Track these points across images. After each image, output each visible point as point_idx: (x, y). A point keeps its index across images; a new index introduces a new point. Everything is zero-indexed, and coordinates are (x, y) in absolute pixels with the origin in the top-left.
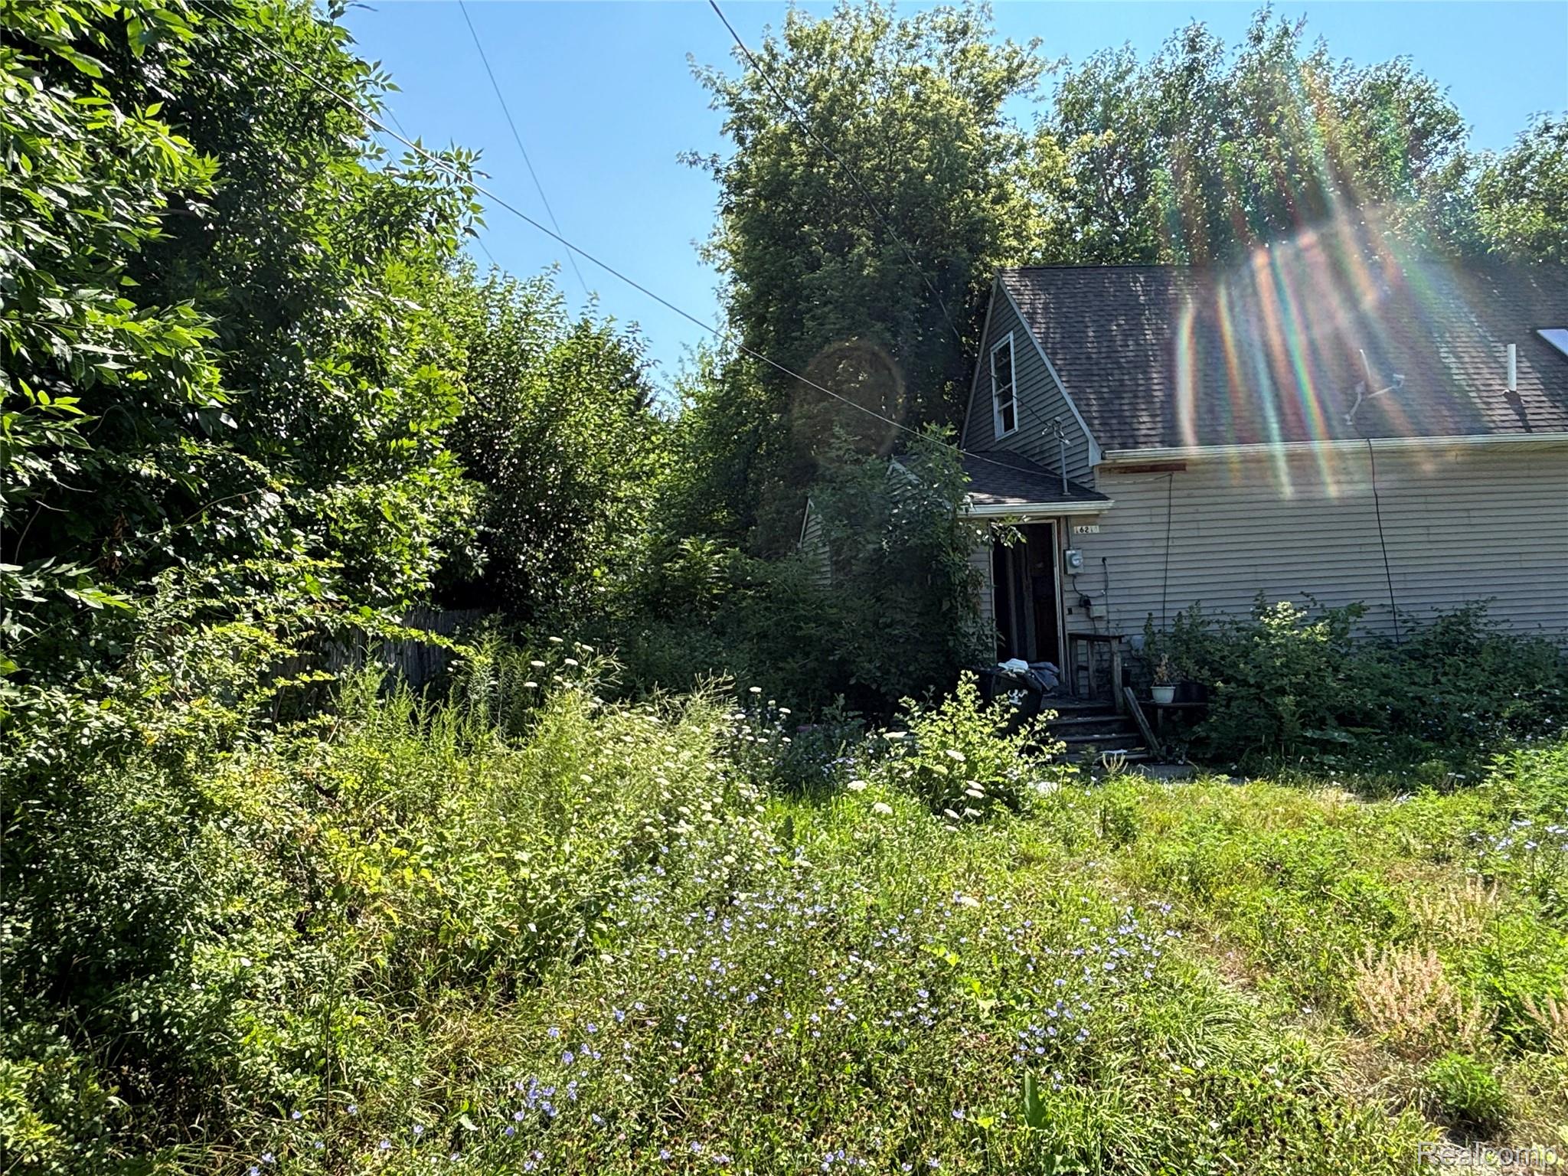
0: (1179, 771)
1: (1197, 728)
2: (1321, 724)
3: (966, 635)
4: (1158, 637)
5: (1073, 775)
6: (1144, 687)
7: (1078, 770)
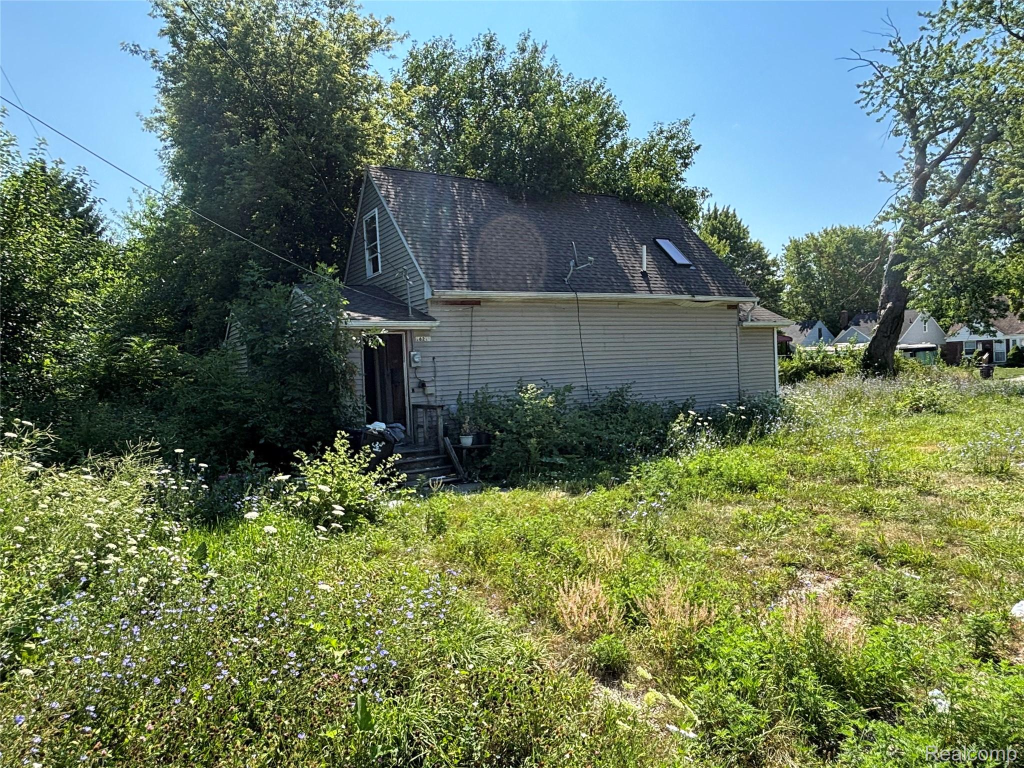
0: (473, 486)
1: (485, 460)
2: (551, 453)
3: (345, 407)
4: (465, 405)
5: (411, 495)
6: (456, 437)
7: (415, 491)
